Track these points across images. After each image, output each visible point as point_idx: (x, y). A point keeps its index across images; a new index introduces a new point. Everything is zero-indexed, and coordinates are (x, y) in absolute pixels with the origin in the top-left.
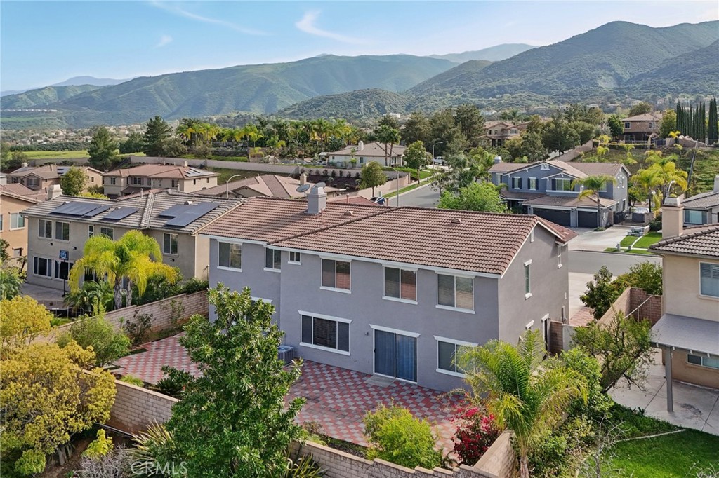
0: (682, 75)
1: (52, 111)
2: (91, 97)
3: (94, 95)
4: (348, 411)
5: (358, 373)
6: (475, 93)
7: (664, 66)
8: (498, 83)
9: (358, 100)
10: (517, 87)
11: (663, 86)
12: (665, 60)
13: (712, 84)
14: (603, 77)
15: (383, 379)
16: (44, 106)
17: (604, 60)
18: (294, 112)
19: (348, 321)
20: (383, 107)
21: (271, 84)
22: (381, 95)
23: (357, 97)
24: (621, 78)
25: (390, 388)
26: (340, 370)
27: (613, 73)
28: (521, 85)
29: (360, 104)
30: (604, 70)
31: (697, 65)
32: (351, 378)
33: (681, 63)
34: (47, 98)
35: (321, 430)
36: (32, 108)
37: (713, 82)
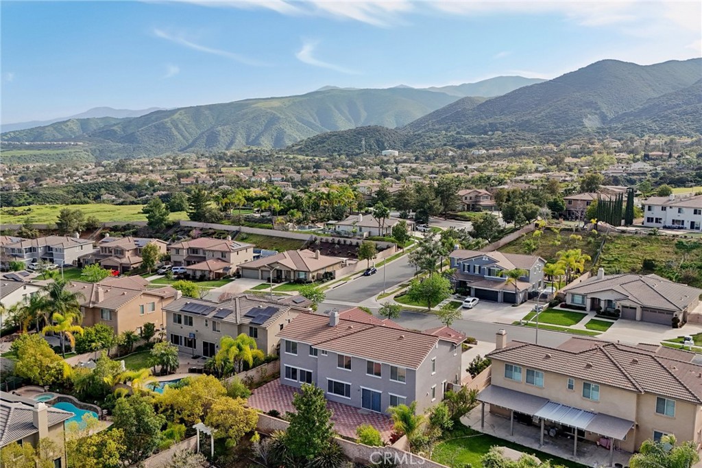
0: (662, 115)
1: (79, 143)
2: (113, 130)
3: (115, 128)
4: (350, 425)
5: (354, 407)
6: (469, 130)
7: (647, 105)
8: (490, 121)
9: (360, 136)
10: (508, 125)
11: (643, 126)
12: (649, 99)
13: (689, 125)
14: (589, 116)
15: (365, 410)
16: (70, 139)
17: (591, 98)
18: (301, 148)
19: (350, 384)
20: (383, 144)
21: (279, 118)
22: (381, 132)
23: (359, 133)
24: (606, 116)
25: (369, 414)
26: (346, 406)
27: (598, 112)
28: (512, 122)
29: (361, 141)
30: (590, 109)
31: (678, 105)
32: (351, 410)
33: (663, 103)
34: (71, 130)
35: (339, 433)
36: (59, 140)
37: (690, 123)
